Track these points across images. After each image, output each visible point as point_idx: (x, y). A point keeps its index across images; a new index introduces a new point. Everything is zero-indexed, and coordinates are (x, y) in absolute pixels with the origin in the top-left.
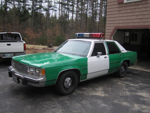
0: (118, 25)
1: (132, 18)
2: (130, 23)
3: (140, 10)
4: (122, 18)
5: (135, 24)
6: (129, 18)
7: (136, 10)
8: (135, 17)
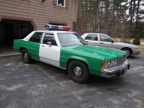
0: (5, 15)
1: (19, 10)
2: (18, 14)
3: (25, 5)
4: (9, 9)
5: (22, 17)
6: (16, 10)
7: (22, 5)
8: (22, 11)
